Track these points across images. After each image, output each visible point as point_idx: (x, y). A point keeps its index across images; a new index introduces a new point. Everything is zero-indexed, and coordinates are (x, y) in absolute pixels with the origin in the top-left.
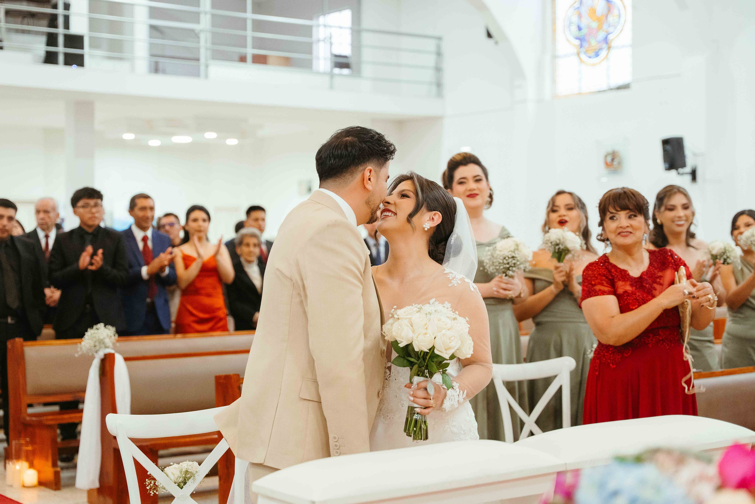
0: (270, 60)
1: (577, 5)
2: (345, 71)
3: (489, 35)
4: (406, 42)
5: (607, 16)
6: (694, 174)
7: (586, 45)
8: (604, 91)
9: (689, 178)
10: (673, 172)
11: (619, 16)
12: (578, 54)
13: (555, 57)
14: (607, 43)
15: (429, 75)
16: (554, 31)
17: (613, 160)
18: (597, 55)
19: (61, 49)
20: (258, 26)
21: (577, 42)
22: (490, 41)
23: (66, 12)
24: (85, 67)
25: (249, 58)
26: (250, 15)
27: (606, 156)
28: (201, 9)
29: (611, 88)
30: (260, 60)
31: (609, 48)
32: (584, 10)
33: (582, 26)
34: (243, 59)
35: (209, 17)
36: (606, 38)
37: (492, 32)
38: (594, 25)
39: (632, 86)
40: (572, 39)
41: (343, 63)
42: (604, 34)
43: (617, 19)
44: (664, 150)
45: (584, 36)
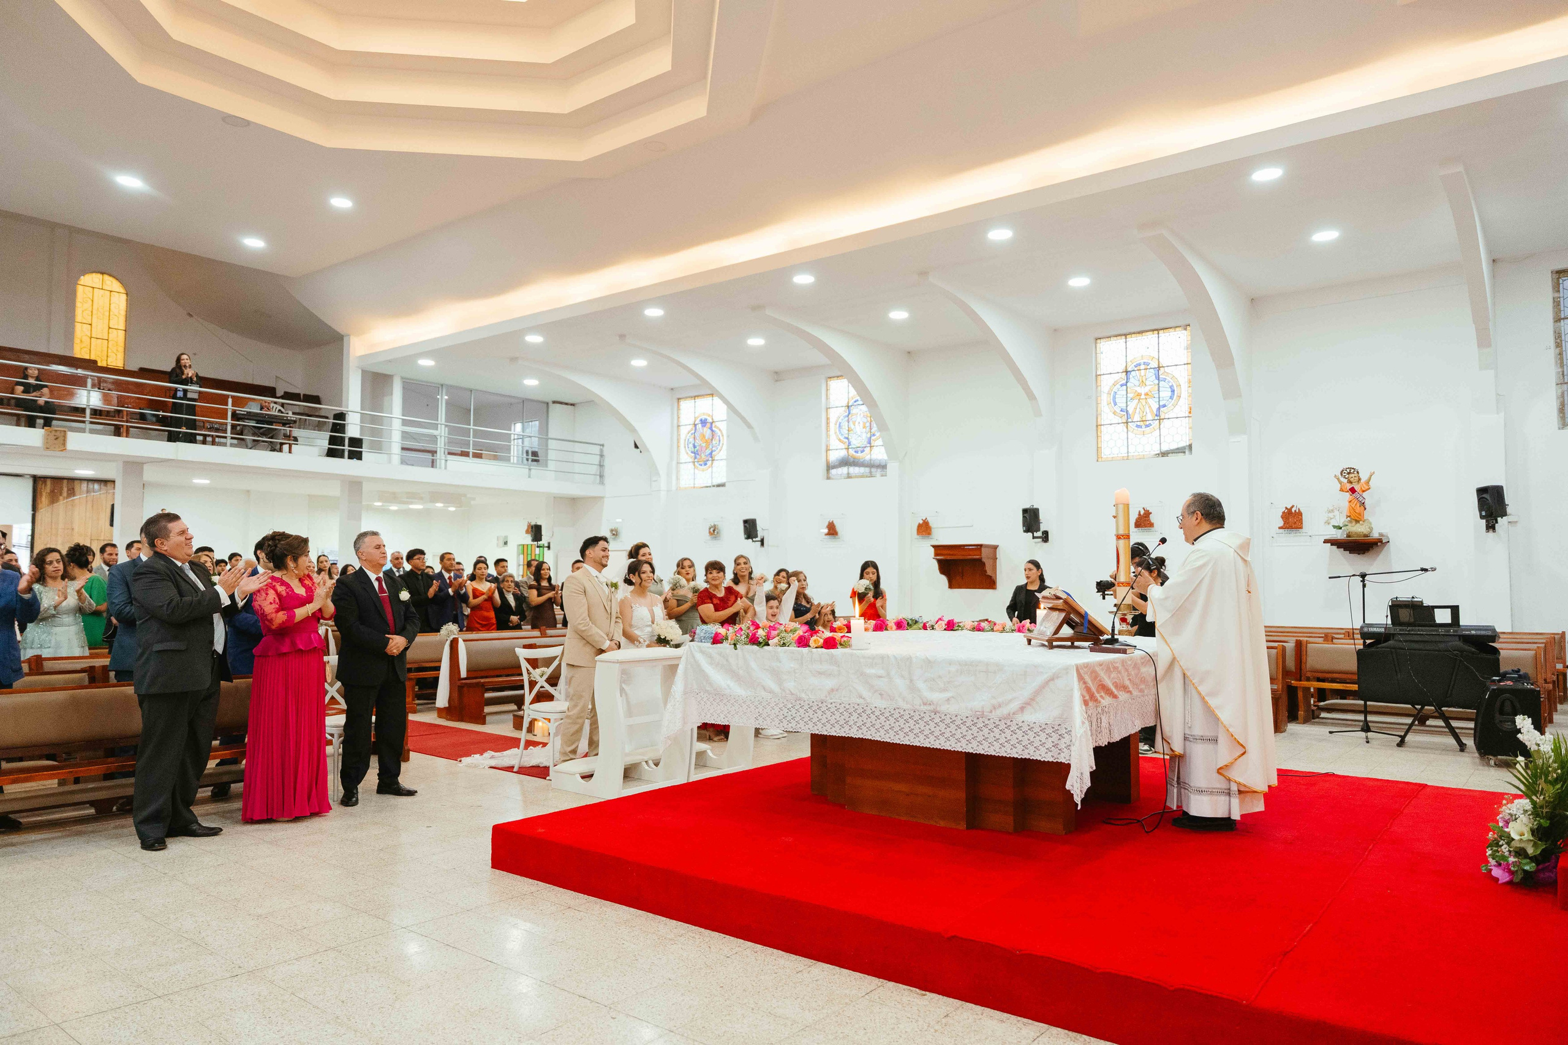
0: (483, 456)
1: (693, 431)
3: (636, 446)
4: (578, 447)
5: (712, 440)
6: (762, 542)
7: (698, 457)
8: (710, 487)
9: (759, 545)
10: (750, 540)
11: (720, 441)
12: (694, 462)
13: (678, 463)
15: (594, 469)
16: (678, 447)
17: (714, 531)
18: (706, 464)
19: (347, 448)
20: (478, 434)
21: (693, 455)
22: (637, 451)
24: (362, 460)
25: (470, 455)
26: (472, 427)
27: (710, 529)
28: (439, 422)
29: (714, 485)
30: (478, 456)
31: (712, 460)
32: (697, 435)
33: (696, 444)
34: (465, 454)
35: (443, 426)
36: (711, 454)
37: (639, 445)
38: (704, 445)
39: (727, 485)
40: (690, 453)
41: (534, 457)
42: (710, 451)
43: (718, 442)
44: (745, 526)
45: (697, 451)
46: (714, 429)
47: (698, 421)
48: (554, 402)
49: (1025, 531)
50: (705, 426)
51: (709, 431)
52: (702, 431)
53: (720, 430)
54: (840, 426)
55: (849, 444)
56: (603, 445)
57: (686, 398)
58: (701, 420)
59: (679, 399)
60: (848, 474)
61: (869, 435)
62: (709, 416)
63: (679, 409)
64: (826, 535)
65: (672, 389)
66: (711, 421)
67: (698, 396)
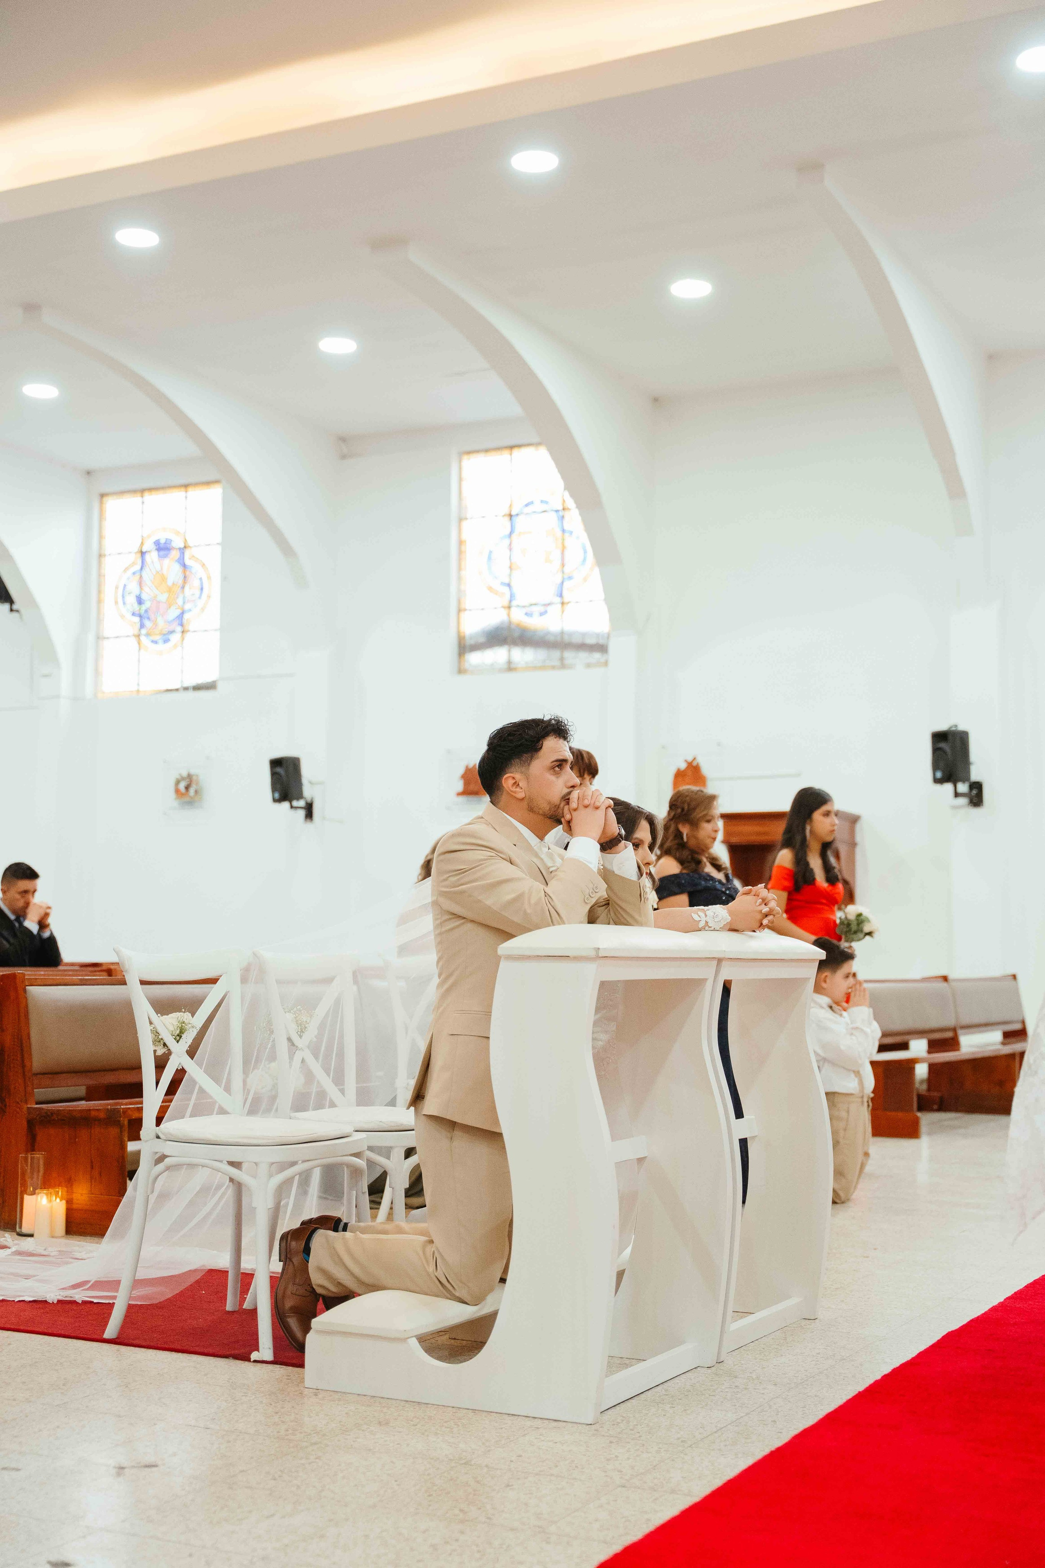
1: (138, 567)
5: (183, 588)
6: (309, 810)
7: (148, 623)
8: (177, 690)
9: (302, 813)
10: (286, 805)
11: (202, 589)
13: (99, 638)
14: (182, 625)
16: (99, 601)
17: (187, 788)
18: (166, 641)
21: (137, 619)
27: (178, 782)
29: (185, 685)
31: (184, 631)
32: (147, 575)
33: (144, 597)
36: (181, 617)
37: (12, 594)
38: (163, 597)
39: (220, 685)
40: (129, 616)
42: (177, 612)
43: (198, 592)
44: (274, 774)
45: (146, 611)
46: (188, 562)
47: (149, 546)
49: (937, 781)
50: (166, 556)
51: (177, 567)
52: (158, 567)
53: (203, 565)
54: (489, 558)
55: (512, 597)
57: (122, 493)
58: (157, 543)
59: (102, 496)
60: (509, 662)
61: (559, 581)
62: (177, 533)
63: (102, 514)
64: (459, 794)
65: (89, 473)
66: (182, 546)
67: (150, 490)
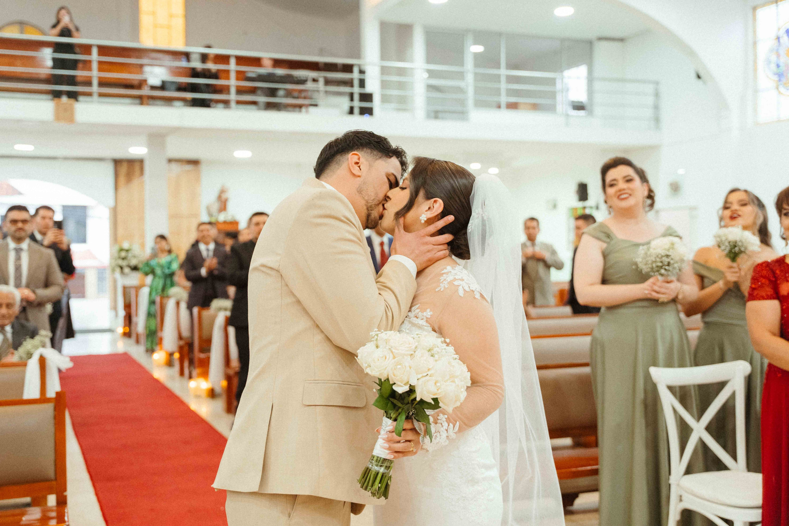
0: (520, 106)
2: (582, 113)
3: (699, 77)
7: (784, 80)
12: (777, 88)
13: (756, 91)
15: (649, 113)
16: (755, 70)
19: (357, 104)
20: (511, 79)
21: (776, 78)
22: (700, 82)
23: (362, 77)
24: (373, 116)
25: (503, 105)
26: (503, 72)
28: (466, 69)
30: (512, 106)
32: (782, 50)
33: (781, 64)
34: (499, 107)
35: (472, 75)
37: (701, 74)
40: (771, 75)
41: (579, 107)
45: (782, 71)
47: (782, 33)
48: (600, 39)
56: (657, 83)
59: (754, 9)
63: (754, 19)
